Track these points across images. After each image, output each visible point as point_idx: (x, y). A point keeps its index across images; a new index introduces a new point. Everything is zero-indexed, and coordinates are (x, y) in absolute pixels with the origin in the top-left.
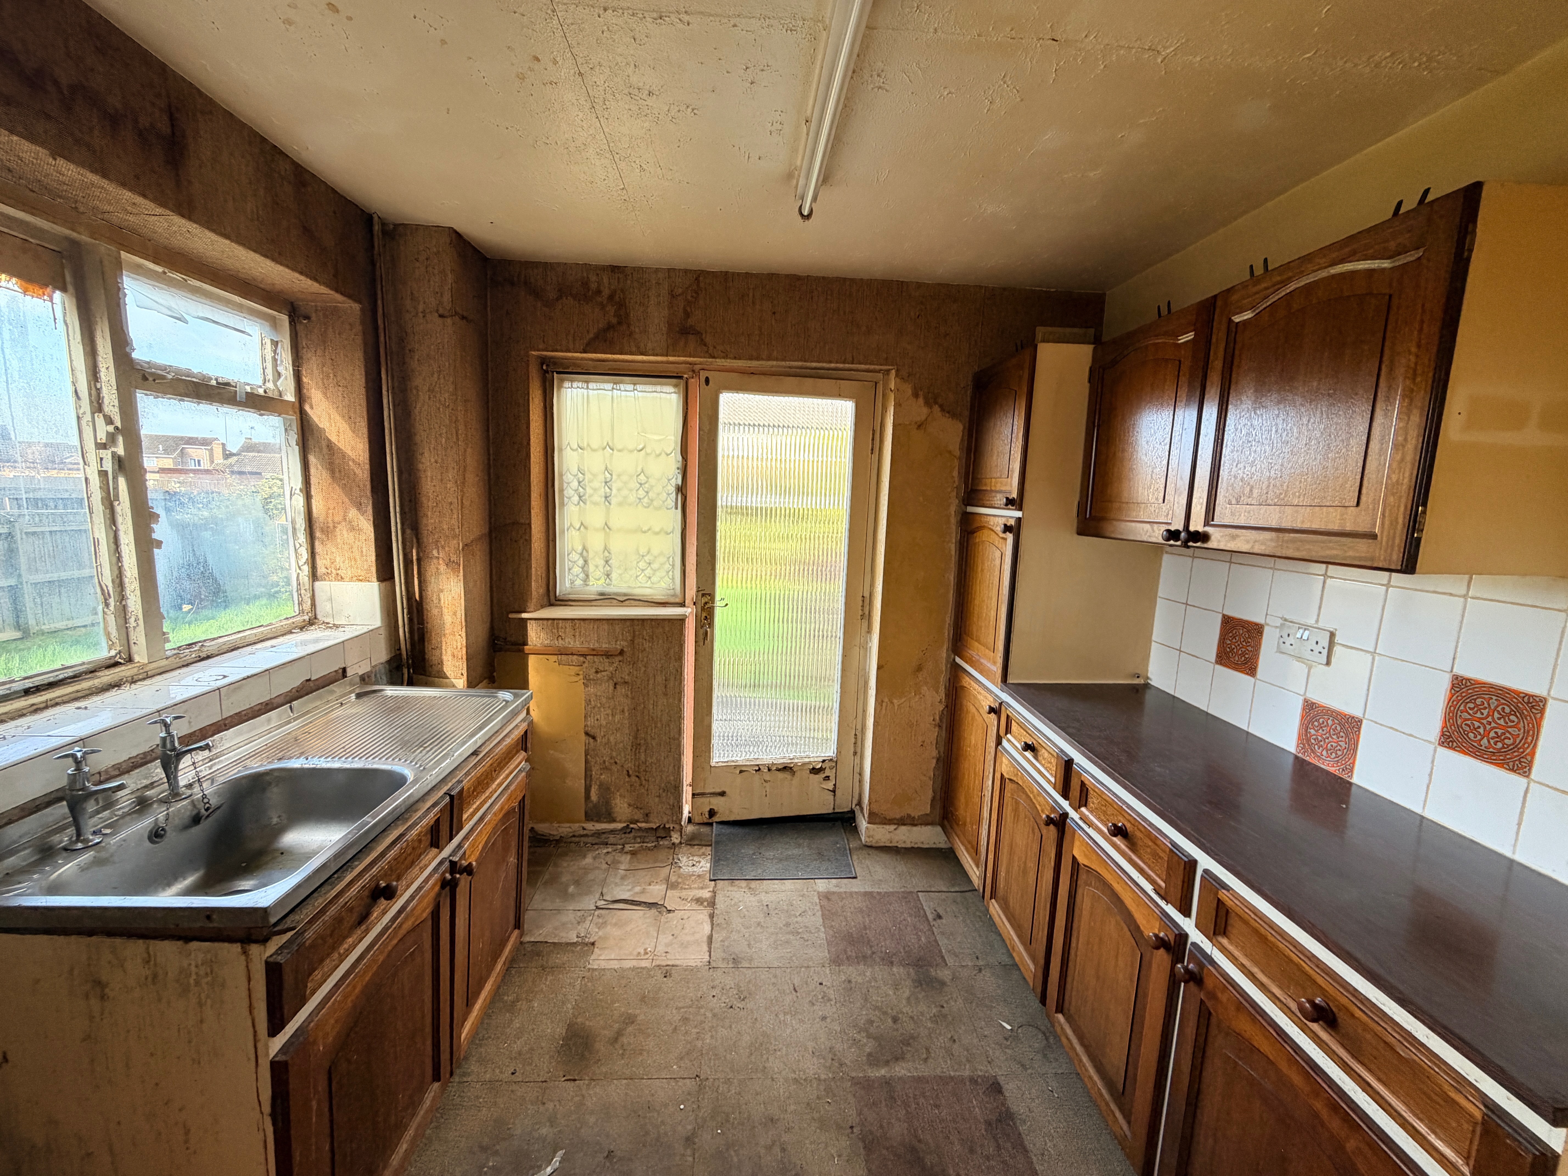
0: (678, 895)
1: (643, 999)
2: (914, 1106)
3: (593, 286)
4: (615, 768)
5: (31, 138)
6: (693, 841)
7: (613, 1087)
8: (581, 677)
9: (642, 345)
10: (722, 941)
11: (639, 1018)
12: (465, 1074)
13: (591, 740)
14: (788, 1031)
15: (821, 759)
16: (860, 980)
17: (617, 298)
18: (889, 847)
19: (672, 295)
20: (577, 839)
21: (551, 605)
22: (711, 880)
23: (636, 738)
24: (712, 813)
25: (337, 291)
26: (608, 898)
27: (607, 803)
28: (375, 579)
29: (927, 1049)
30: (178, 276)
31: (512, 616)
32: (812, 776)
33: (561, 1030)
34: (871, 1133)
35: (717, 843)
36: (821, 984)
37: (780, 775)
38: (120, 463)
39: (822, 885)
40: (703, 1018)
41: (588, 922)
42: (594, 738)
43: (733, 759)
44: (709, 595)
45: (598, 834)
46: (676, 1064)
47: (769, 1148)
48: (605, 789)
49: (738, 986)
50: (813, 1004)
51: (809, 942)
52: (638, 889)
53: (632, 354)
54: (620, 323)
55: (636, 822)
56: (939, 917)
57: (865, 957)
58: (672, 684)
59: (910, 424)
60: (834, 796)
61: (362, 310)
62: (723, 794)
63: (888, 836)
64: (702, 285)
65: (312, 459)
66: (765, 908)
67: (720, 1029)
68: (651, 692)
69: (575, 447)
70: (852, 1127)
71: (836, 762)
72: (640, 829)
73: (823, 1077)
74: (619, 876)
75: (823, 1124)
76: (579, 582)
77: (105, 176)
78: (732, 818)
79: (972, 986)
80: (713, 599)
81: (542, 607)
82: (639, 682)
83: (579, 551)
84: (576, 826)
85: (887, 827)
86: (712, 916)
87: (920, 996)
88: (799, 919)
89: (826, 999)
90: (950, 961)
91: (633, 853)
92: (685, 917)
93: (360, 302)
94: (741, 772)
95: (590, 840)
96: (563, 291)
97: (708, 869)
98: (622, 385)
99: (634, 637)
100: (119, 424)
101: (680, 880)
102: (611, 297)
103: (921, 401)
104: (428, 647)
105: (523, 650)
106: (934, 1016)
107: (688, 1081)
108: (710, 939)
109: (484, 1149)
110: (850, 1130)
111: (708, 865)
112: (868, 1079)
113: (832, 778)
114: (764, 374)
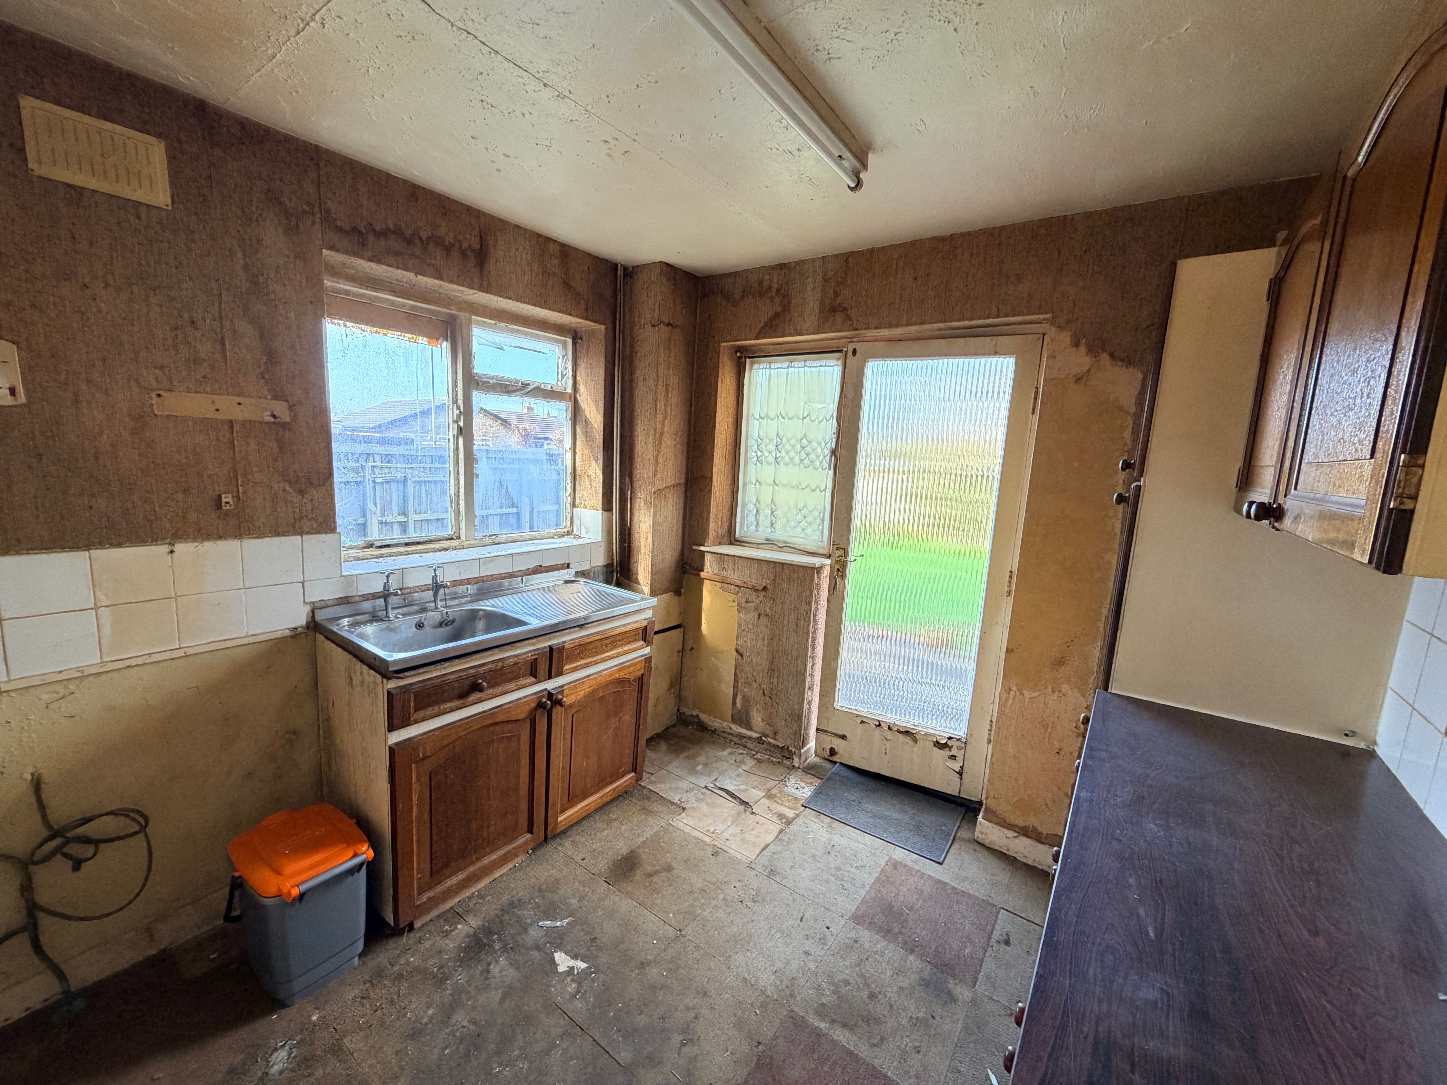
0: (769, 805)
1: (686, 862)
2: (826, 1069)
3: (766, 284)
4: (754, 685)
5: (406, 269)
6: (810, 770)
7: (626, 902)
8: (736, 604)
9: (799, 328)
10: (774, 853)
11: (675, 871)
12: (561, 845)
13: (740, 658)
14: (770, 944)
15: (947, 735)
16: (867, 946)
17: (783, 291)
18: (1005, 854)
19: (826, 280)
20: (725, 735)
21: (731, 544)
22: (803, 806)
23: (772, 663)
24: (833, 752)
25: (586, 319)
26: (718, 784)
27: (747, 713)
28: (600, 508)
29: (882, 1039)
30: (503, 324)
31: (695, 547)
32: (936, 749)
33: (625, 851)
34: (771, 1057)
35: (829, 779)
36: (828, 928)
37: (902, 738)
38: (460, 430)
39: (899, 854)
40: (715, 896)
41: (692, 794)
42: (742, 656)
43: (857, 708)
44: (844, 549)
45: (741, 736)
46: (674, 914)
47: (688, 1009)
48: (746, 699)
49: (759, 890)
50: (807, 939)
51: (846, 892)
52: (743, 787)
53: (790, 335)
54: (783, 311)
55: (767, 736)
56: (1007, 942)
57: (889, 931)
58: (802, 623)
59: (1066, 378)
60: (961, 779)
61: (606, 329)
62: (843, 737)
63: (1005, 841)
64: (851, 265)
65: (578, 429)
66: (830, 847)
67: (720, 910)
68: (785, 628)
69: (758, 417)
70: (759, 1043)
71: (966, 743)
72: (770, 743)
73: (769, 993)
74: (737, 773)
75: (739, 1024)
76: (753, 528)
77: (441, 279)
78: (851, 764)
79: (987, 1022)
80: (846, 555)
81: (720, 544)
82: (777, 616)
83: (754, 502)
84: (725, 724)
85: (1006, 831)
86: (781, 831)
87: (917, 994)
88: (853, 870)
89: (823, 941)
90: (981, 987)
91: (759, 761)
92: (761, 823)
93: (604, 324)
94: (862, 722)
95: (735, 739)
96: (746, 292)
97: (807, 796)
98: (796, 363)
99: (775, 577)
100: (462, 410)
101: (778, 795)
102: (778, 291)
103: (1082, 349)
104: (632, 561)
105: (699, 575)
106: (917, 1018)
107: (672, 929)
108: (767, 846)
109: (540, 890)
110: (756, 1044)
111: (810, 793)
112: (803, 1020)
113: (960, 758)
114: (912, 340)
